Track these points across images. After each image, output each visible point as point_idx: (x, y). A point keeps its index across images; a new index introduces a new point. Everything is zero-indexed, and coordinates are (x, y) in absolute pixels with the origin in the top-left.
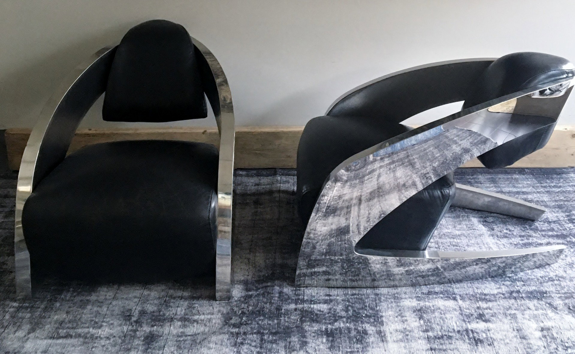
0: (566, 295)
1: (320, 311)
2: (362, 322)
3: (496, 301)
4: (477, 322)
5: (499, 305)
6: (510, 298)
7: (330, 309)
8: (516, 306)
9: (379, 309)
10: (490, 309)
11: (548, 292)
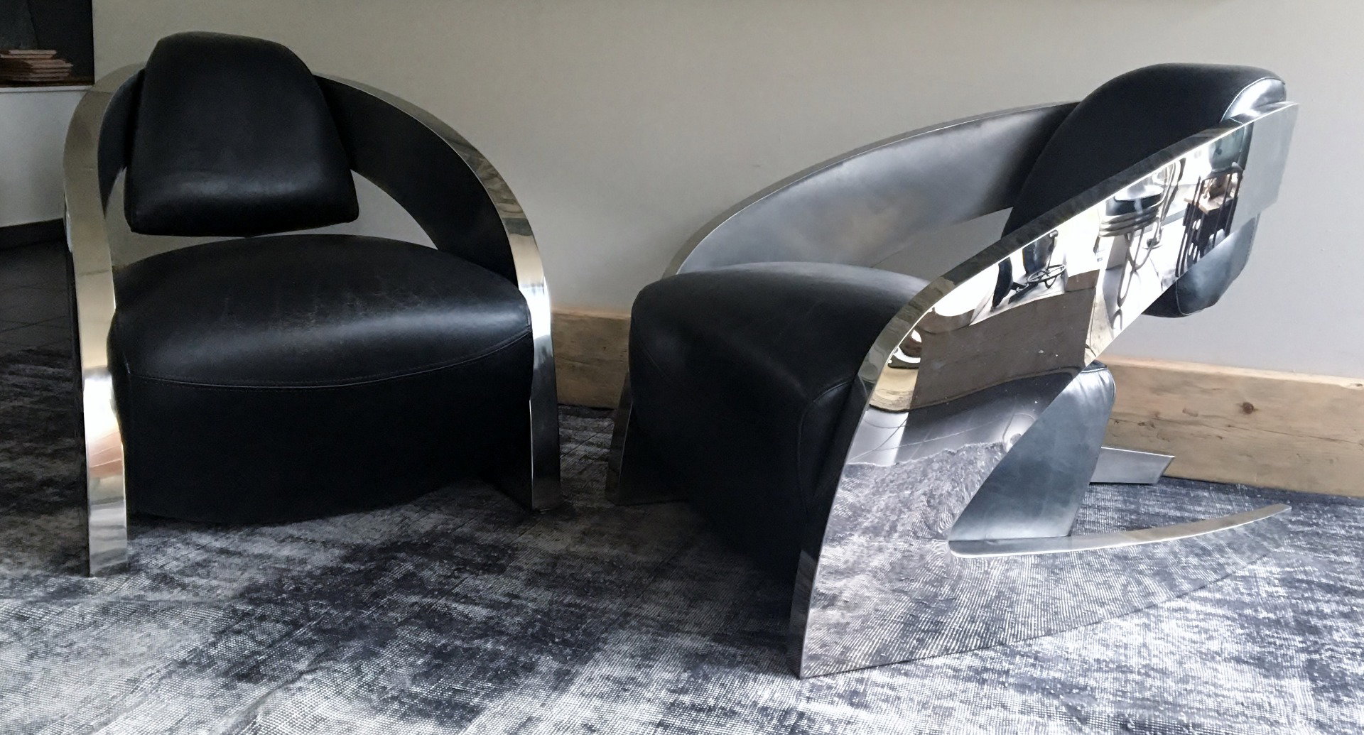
0: (1138, 702)
1: (466, 616)
2: (541, 652)
3: (923, 677)
4: (832, 703)
5: (923, 686)
6: (968, 679)
7: (492, 618)
8: (971, 695)
9: (607, 637)
10: (892, 688)
11: (1091, 688)
